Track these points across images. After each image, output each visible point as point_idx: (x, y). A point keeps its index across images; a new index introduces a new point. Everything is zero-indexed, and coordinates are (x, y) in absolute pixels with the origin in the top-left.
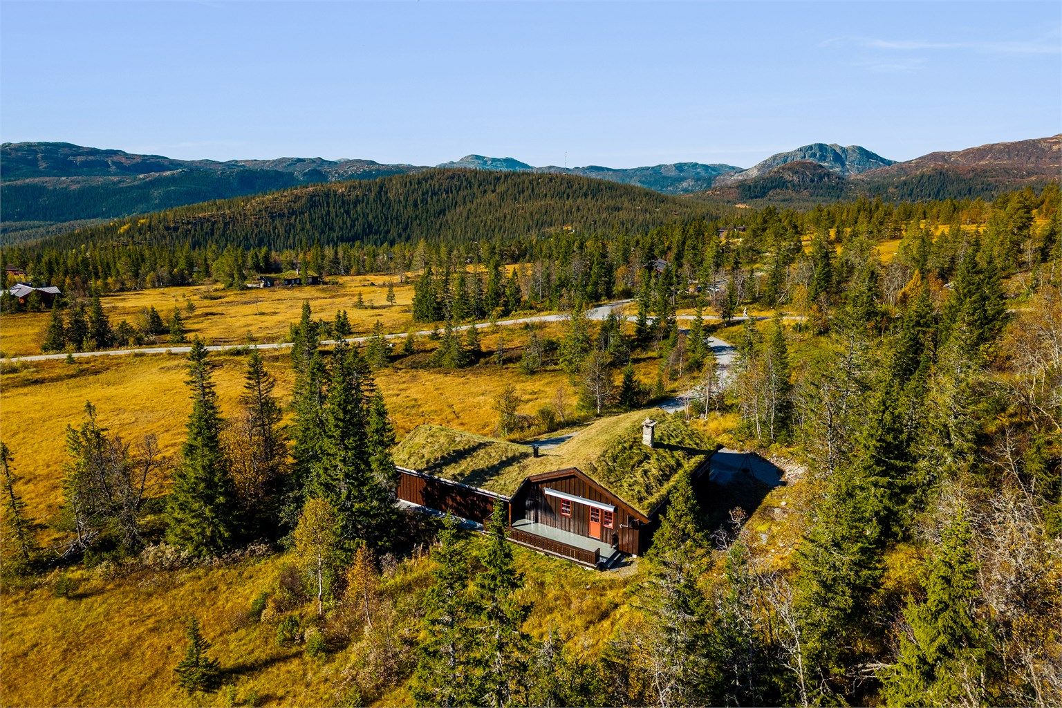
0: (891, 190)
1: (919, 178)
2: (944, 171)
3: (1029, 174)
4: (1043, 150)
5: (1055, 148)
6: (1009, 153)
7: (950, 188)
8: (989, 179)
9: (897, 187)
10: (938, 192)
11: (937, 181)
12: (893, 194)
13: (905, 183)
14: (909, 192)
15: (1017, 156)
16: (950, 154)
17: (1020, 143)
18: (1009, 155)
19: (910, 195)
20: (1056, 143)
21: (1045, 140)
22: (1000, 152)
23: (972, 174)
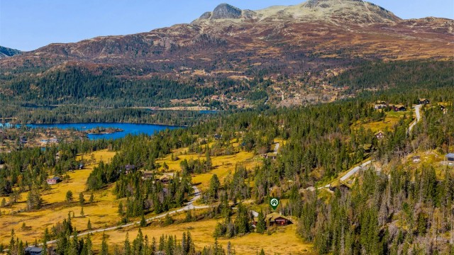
0: (33, 87)
1: (56, 76)
2: (77, 68)
3: (146, 71)
4: (147, 44)
5: (156, 43)
6: (120, 46)
7: (86, 85)
8: (116, 76)
9: (38, 85)
10: (76, 89)
11: (72, 79)
12: (36, 91)
13: (44, 81)
14: (50, 90)
15: (127, 49)
16: (69, 46)
17: (128, 37)
18: (120, 49)
19: (52, 92)
20: (155, 38)
21: (146, 34)
22: (113, 45)
23: (101, 72)
